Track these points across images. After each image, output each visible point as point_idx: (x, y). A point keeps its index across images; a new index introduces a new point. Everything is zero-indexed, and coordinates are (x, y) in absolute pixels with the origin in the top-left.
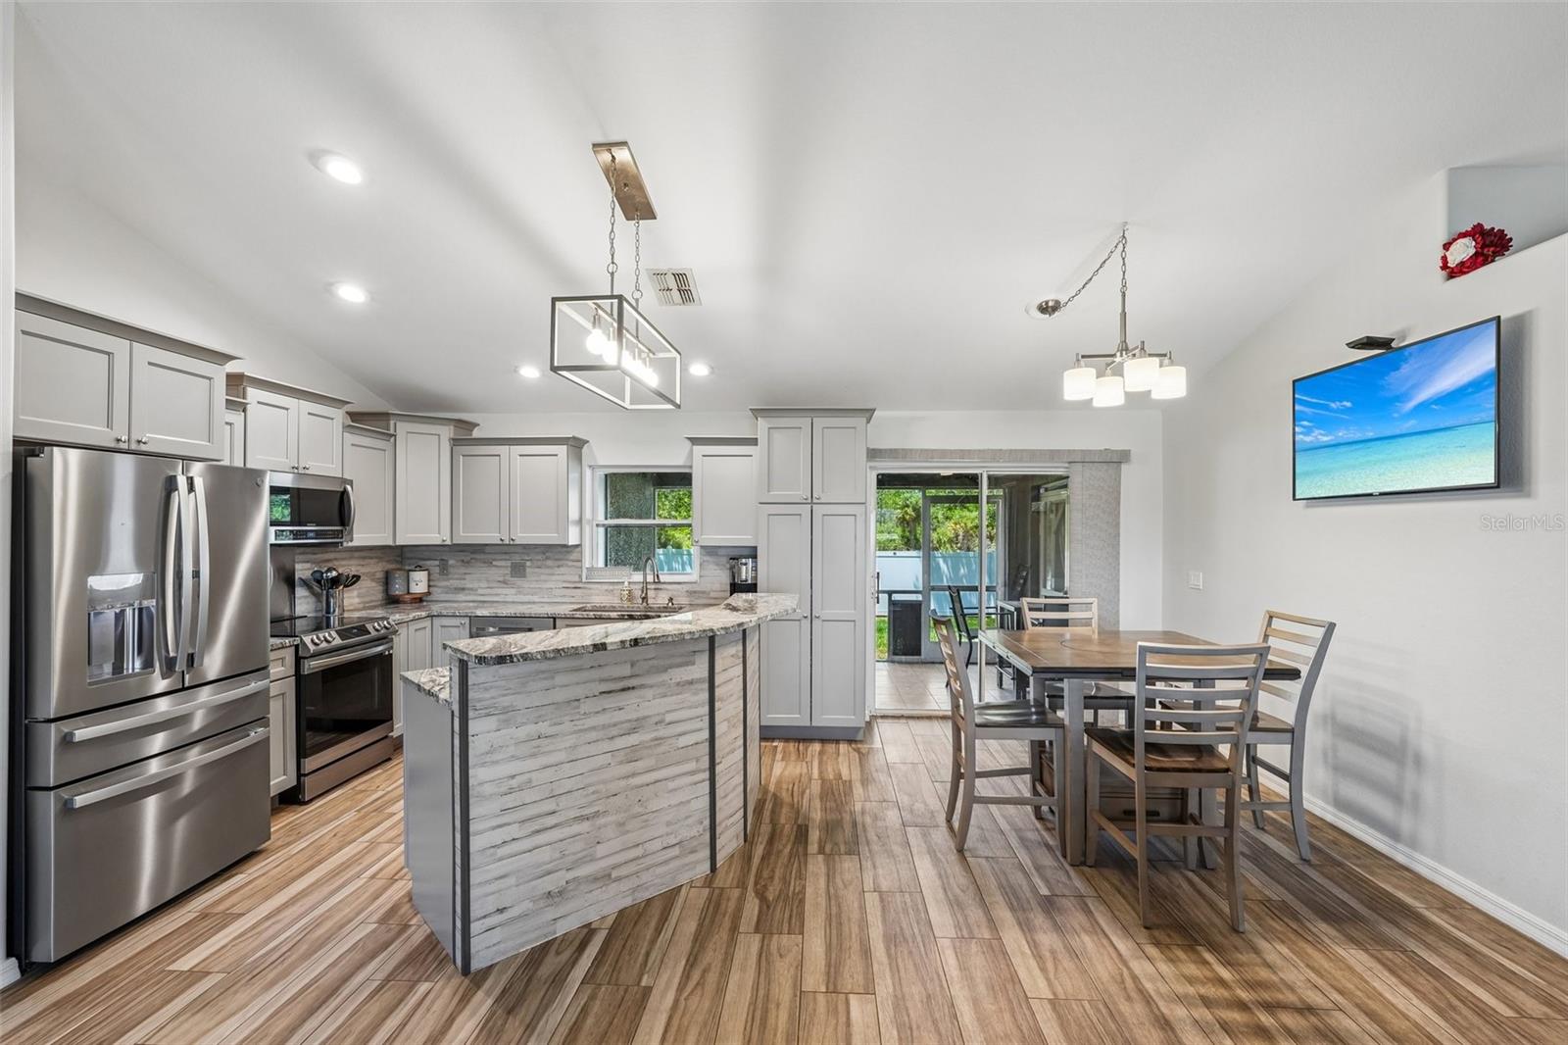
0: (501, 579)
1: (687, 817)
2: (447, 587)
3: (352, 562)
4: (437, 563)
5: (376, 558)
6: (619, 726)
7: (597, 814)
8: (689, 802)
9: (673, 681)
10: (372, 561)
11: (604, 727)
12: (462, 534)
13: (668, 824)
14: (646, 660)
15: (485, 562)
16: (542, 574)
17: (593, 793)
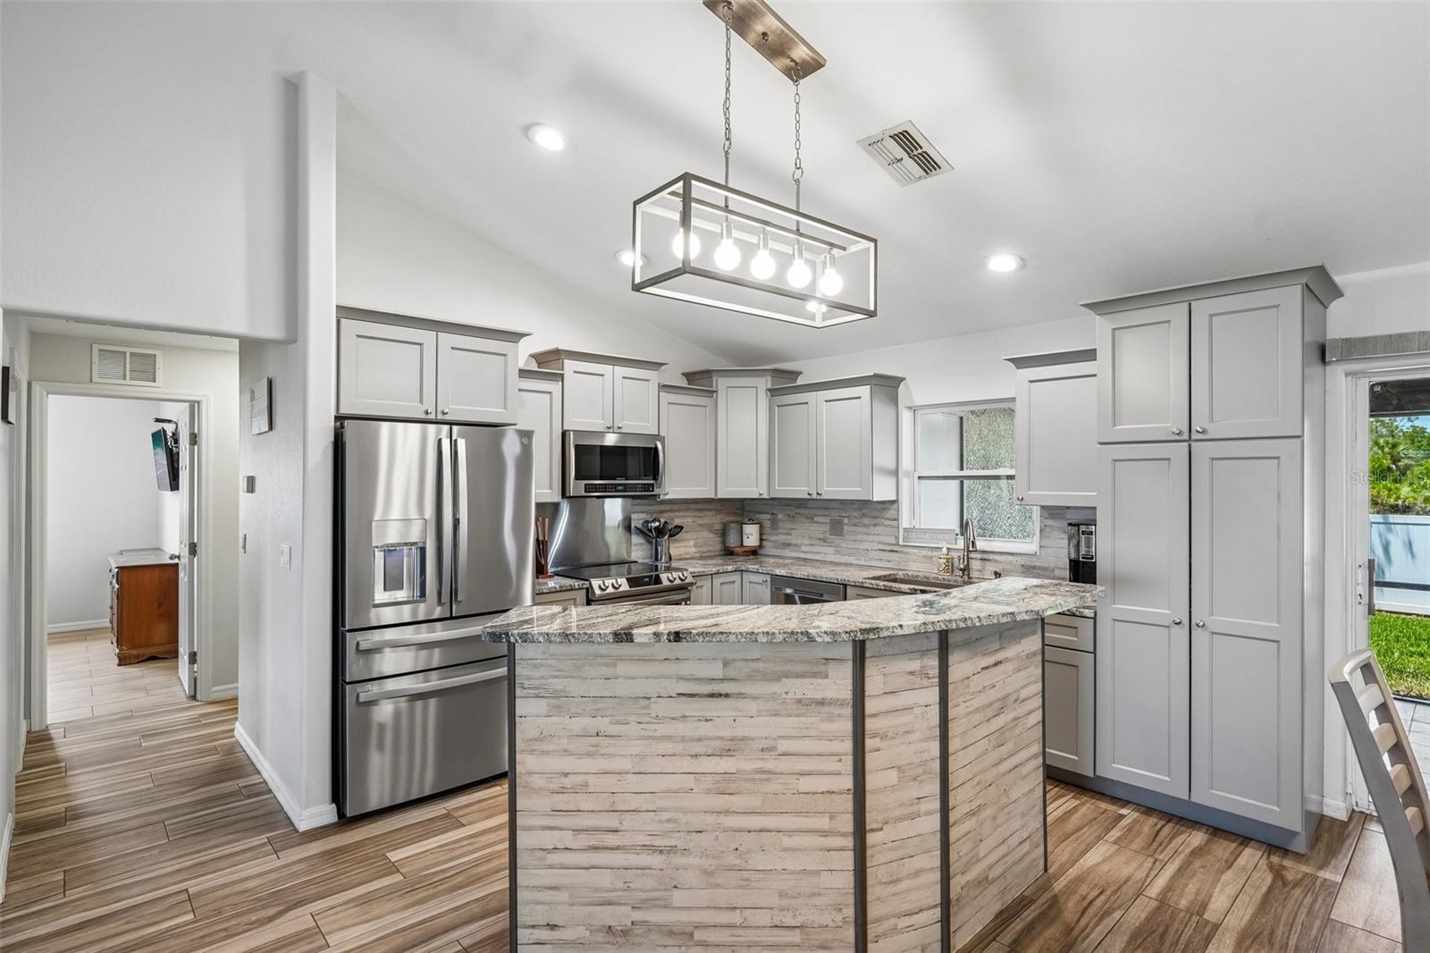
0: (821, 536)
1: (813, 895)
2: (776, 541)
3: (688, 514)
4: (769, 516)
5: (715, 510)
6: (706, 743)
7: (672, 850)
8: (817, 873)
9: (789, 696)
10: (710, 513)
11: (683, 739)
12: (777, 488)
13: (782, 894)
14: (747, 660)
15: (807, 518)
16: (858, 533)
17: (669, 821)
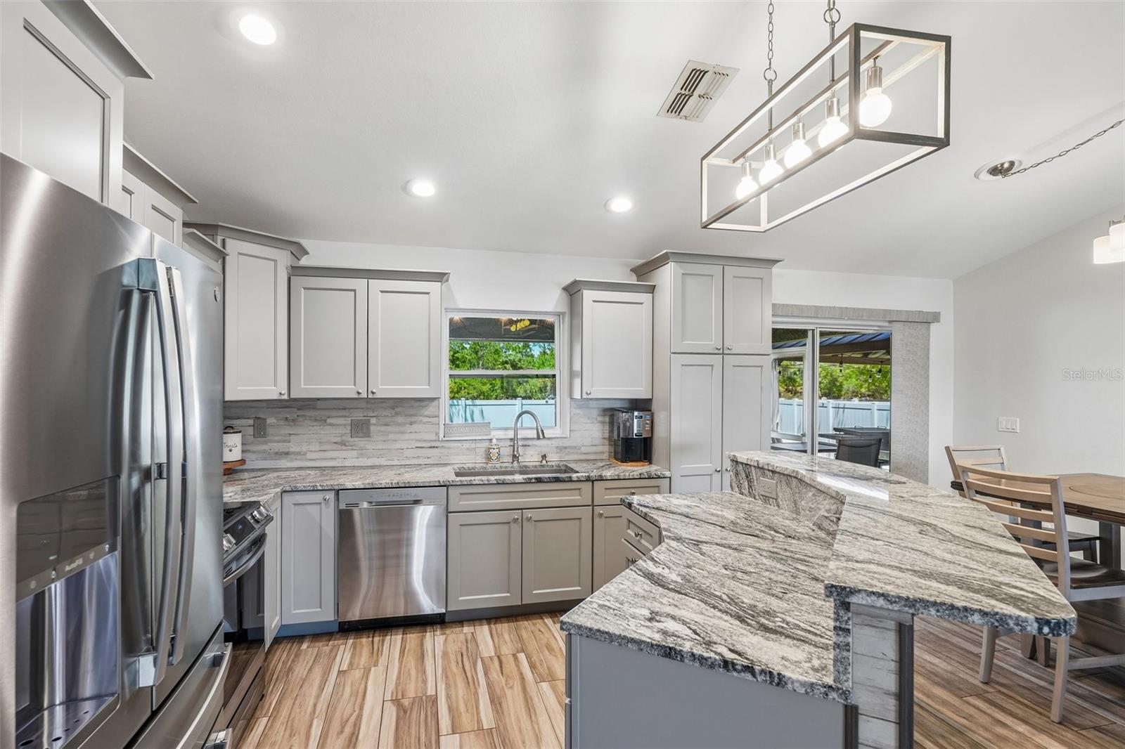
0: (338, 439)
2: (264, 452)
4: (251, 422)
16: (391, 432)
